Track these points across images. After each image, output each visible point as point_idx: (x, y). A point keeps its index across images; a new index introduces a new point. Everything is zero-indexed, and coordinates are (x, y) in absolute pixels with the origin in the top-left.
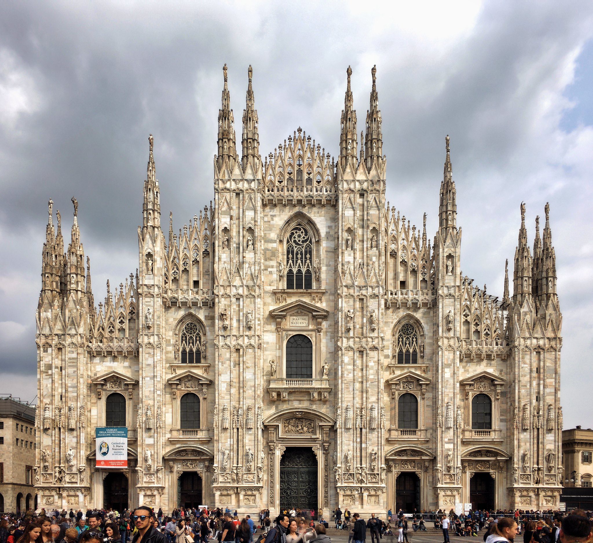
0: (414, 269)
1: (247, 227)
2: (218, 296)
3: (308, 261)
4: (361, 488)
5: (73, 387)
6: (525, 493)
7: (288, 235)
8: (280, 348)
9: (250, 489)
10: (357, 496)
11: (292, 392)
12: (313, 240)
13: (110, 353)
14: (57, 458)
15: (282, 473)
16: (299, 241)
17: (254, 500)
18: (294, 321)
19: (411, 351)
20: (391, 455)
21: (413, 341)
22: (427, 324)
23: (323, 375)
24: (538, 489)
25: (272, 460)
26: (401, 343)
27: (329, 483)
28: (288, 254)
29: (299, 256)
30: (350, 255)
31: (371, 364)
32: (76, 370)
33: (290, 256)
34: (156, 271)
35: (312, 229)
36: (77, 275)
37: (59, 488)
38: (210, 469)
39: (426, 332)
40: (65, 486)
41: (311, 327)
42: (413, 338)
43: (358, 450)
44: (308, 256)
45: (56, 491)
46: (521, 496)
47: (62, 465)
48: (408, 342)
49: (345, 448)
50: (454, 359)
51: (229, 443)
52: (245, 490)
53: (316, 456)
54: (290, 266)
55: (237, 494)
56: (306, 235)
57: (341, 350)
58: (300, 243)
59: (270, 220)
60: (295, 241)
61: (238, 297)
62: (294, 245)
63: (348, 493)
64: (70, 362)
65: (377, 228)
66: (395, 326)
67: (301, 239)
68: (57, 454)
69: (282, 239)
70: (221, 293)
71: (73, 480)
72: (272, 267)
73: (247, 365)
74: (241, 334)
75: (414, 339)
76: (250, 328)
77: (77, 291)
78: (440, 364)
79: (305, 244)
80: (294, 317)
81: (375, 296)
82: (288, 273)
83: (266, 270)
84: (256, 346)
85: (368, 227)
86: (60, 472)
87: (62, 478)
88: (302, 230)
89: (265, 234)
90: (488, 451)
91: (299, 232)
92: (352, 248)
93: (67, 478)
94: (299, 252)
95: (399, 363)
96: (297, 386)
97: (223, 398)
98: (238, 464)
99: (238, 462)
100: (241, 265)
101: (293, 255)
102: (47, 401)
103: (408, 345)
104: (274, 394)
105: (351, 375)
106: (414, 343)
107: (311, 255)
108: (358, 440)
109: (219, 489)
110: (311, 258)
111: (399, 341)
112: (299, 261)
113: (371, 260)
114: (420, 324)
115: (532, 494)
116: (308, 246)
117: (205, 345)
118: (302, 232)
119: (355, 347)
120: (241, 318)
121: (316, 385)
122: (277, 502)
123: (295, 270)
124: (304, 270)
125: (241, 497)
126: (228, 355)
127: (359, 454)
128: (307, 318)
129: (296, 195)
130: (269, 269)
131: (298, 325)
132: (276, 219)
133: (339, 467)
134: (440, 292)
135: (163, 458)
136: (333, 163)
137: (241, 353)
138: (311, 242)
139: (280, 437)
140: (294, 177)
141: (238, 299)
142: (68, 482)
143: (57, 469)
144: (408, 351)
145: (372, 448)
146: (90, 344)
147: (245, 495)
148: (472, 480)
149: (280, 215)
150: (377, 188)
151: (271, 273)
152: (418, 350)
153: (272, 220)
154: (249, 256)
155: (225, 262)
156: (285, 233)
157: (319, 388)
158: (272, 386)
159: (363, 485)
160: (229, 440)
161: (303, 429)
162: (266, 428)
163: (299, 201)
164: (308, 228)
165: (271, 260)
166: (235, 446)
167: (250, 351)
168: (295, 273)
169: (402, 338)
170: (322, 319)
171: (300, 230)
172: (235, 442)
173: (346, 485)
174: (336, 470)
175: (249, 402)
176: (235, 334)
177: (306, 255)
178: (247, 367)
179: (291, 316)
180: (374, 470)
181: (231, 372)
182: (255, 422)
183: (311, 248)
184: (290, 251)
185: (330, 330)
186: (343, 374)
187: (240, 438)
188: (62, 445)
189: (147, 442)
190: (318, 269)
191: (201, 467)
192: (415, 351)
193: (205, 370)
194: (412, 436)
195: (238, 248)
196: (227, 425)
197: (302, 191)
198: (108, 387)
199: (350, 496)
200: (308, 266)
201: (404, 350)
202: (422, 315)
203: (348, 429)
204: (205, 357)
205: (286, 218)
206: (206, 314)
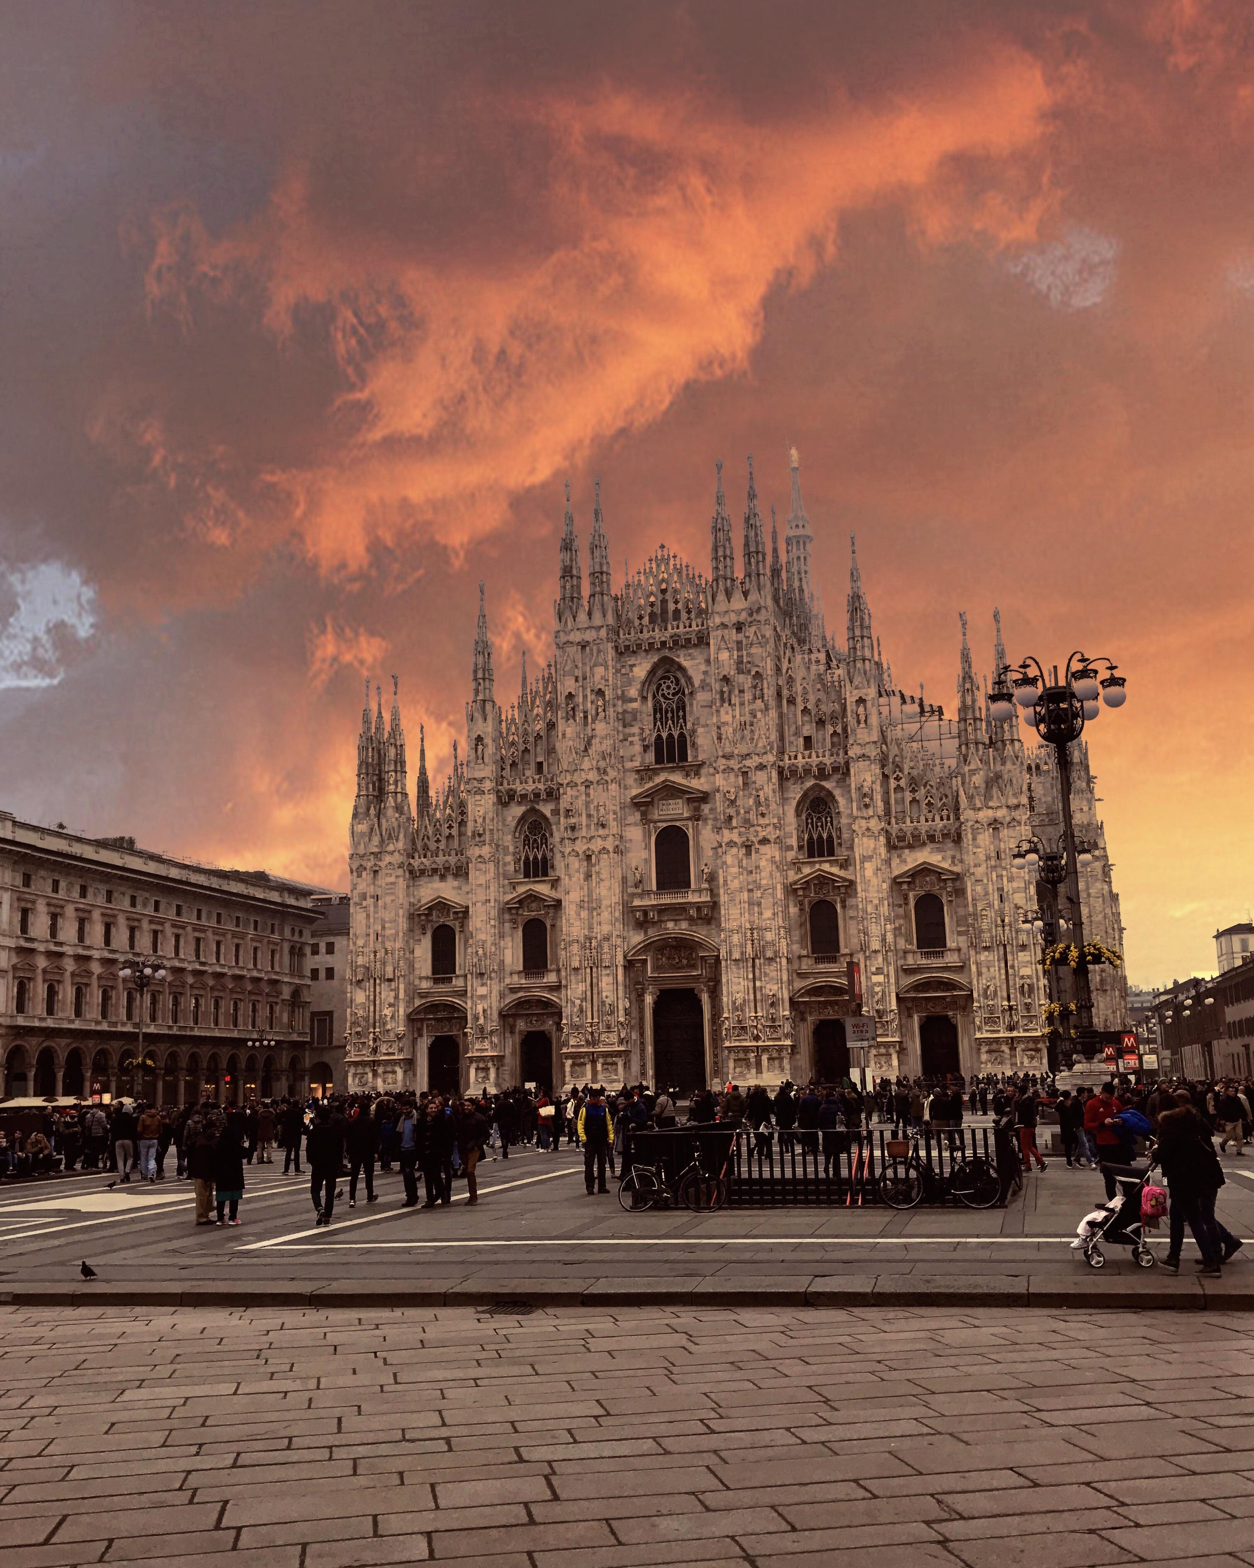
0: (820, 719)
1: (596, 689)
2: (563, 784)
3: (681, 720)
4: (757, 1047)
5: (391, 922)
6: (994, 1046)
7: (652, 688)
8: (647, 847)
9: (611, 1055)
10: (753, 1060)
11: (663, 910)
12: (686, 692)
13: (435, 871)
14: (371, 1021)
15: (658, 1027)
16: (668, 694)
17: (616, 1070)
18: (664, 808)
19: (825, 836)
20: (799, 996)
22: (843, 796)
23: (702, 884)
24: (1012, 1038)
25: (642, 1011)
26: (809, 826)
27: (719, 1042)
28: (655, 714)
29: (669, 715)
30: (727, 713)
31: (762, 864)
32: (394, 898)
33: (658, 716)
34: (486, 760)
35: (683, 676)
36: (396, 772)
37: (374, 1061)
38: (557, 1026)
39: (841, 809)
40: (381, 1059)
41: (686, 815)
42: (826, 818)
43: (751, 991)
44: (681, 713)
45: (370, 1067)
46: (989, 1052)
47: (377, 1030)
48: (819, 824)
49: (732, 989)
51: (580, 989)
52: (603, 1056)
53: (700, 1002)
54: (659, 730)
55: (594, 1062)
56: (677, 684)
57: (721, 847)
58: (670, 696)
59: (628, 671)
60: (663, 695)
61: (587, 784)
62: (662, 700)
63: (742, 1055)
64: (389, 888)
65: (760, 671)
66: (799, 804)
67: (672, 691)
68: (372, 1014)
69: (645, 694)
70: (566, 782)
71: (391, 1051)
72: (634, 735)
73: (601, 877)
74: (592, 835)
75: (828, 820)
76: (603, 826)
77: (396, 793)
79: (676, 698)
80: (663, 803)
81: (762, 767)
82: (655, 740)
83: (626, 740)
84: (611, 850)
85: (749, 672)
86: (375, 1040)
87: (376, 1048)
88: (672, 679)
89: (623, 692)
90: (939, 984)
91: (669, 682)
93: (384, 1049)
94: (669, 710)
95: (807, 856)
96: (670, 901)
97: (572, 925)
98: (592, 1020)
99: (592, 1016)
100: (589, 740)
101: (661, 714)
102: (360, 942)
103: (819, 829)
104: (639, 915)
105: (736, 881)
106: (828, 824)
107: (684, 711)
108: (751, 976)
109: (568, 1056)
110: (684, 717)
111: (807, 823)
112: (670, 722)
113: (755, 717)
114: (834, 797)
115: (1005, 1048)
116: (680, 700)
117: (552, 850)
118: (672, 682)
119: (740, 841)
120: (592, 813)
121: (693, 898)
122: (650, 1072)
123: (664, 735)
124: (676, 734)
125: (599, 1067)
126: (577, 865)
127: (752, 997)
128: (680, 801)
129: (658, 635)
130: (630, 739)
131: (669, 813)
132: (636, 669)
133: (727, 1018)
134: (850, 753)
135: (500, 1014)
136: (707, 584)
137: (593, 861)
138: (683, 694)
139: (649, 976)
140: (657, 610)
141: (587, 787)
142: (385, 1054)
143: (371, 1035)
144: (820, 837)
145: (771, 988)
146: (412, 861)
147: (603, 1064)
148: (924, 1028)
149: (640, 664)
150: (758, 618)
151: (631, 743)
152: (834, 834)
153: (632, 671)
154: (600, 727)
155: (569, 739)
156: (648, 686)
157: (697, 903)
158: (637, 902)
159: (760, 1043)
160: (580, 985)
161: (680, 962)
162: (629, 965)
163: (663, 644)
164: (678, 676)
165: (631, 726)
166: (589, 993)
167: (605, 856)
168: (664, 739)
169: (812, 818)
170: (699, 802)
171: (669, 678)
172: (589, 988)
173: (737, 1044)
174: (724, 1021)
175: (606, 929)
176: (584, 834)
178: (601, 880)
179: (658, 801)
180: (773, 1020)
181: (581, 888)
182: (614, 957)
183: (684, 702)
184: (657, 709)
185: (711, 816)
186: (725, 881)
187: (595, 980)
188: (377, 1002)
189: (479, 993)
190: (694, 731)
191: (549, 1025)
192: (830, 837)
193: (552, 886)
194: (832, 965)
195: (586, 717)
196: (576, 964)
197: (666, 629)
198: (434, 918)
199: (744, 1060)
200: (681, 728)
201: (815, 837)
202: (834, 784)
203: (735, 960)
204: (552, 867)
205: (649, 667)
206: (553, 808)
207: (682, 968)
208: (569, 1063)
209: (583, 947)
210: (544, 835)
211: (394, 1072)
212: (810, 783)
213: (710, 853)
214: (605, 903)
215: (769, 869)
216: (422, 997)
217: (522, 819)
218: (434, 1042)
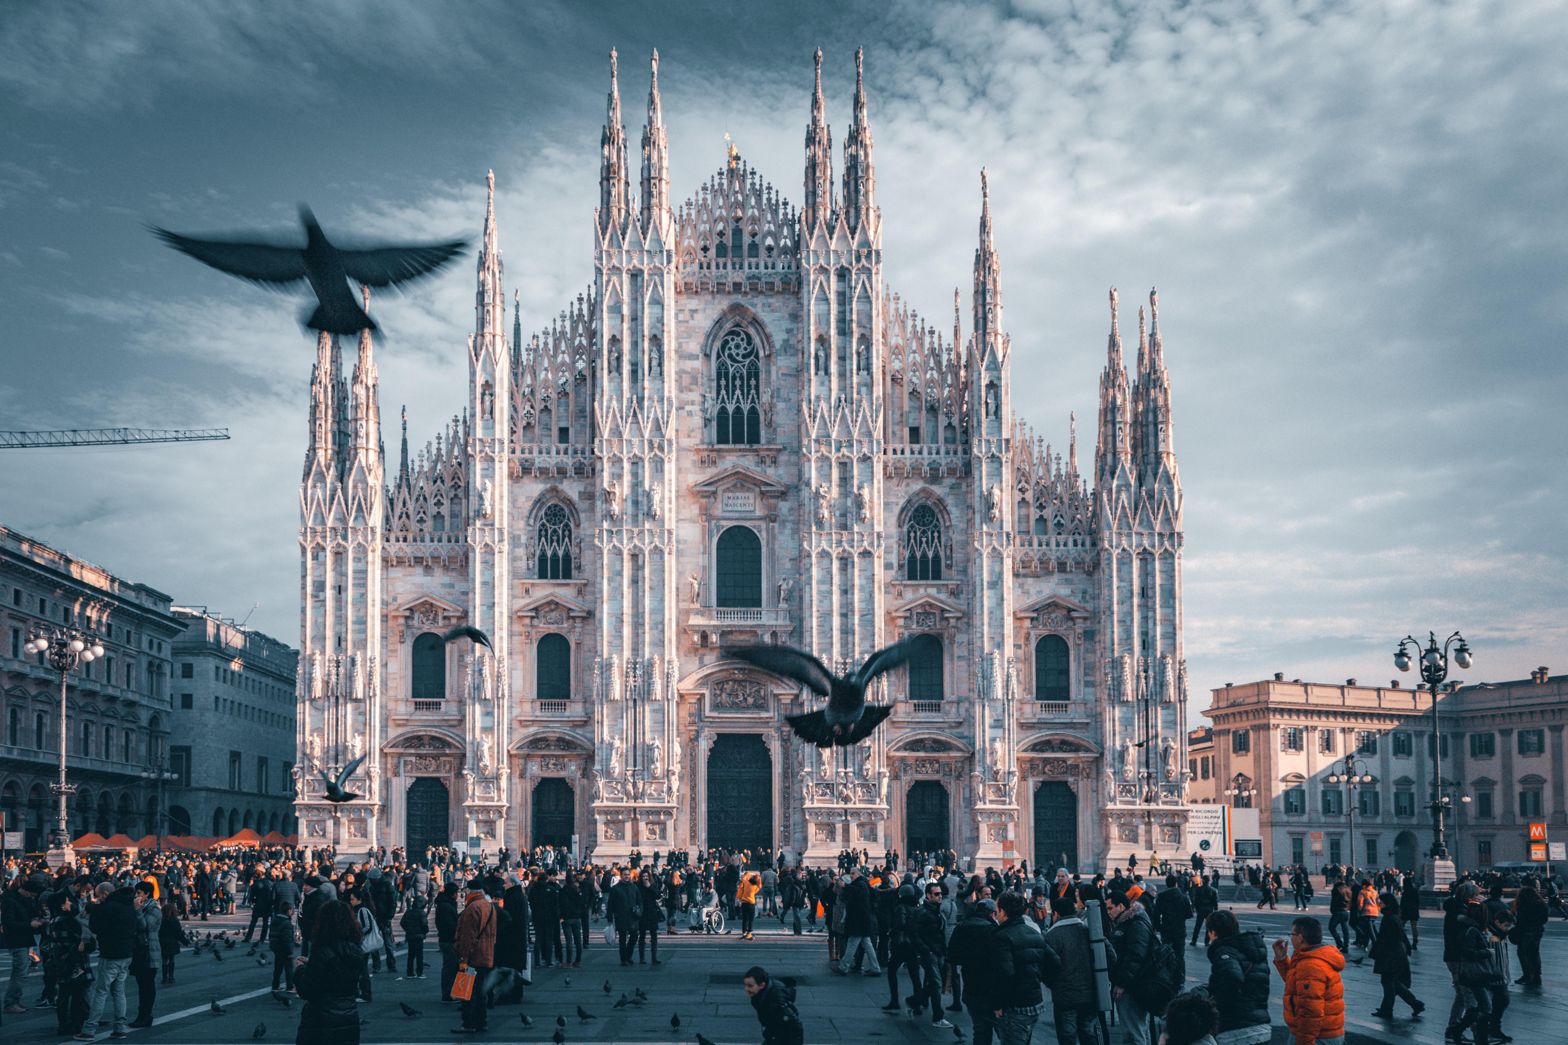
0: (933, 407)
1: (650, 334)
2: (600, 459)
3: (753, 391)
4: (846, 810)
5: (360, 623)
7: (718, 344)
8: (707, 552)
9: (657, 812)
10: (838, 825)
11: (726, 632)
12: (762, 355)
14: (332, 752)
15: (711, 780)
16: (738, 355)
17: (664, 831)
18: (730, 502)
19: (930, 554)
20: (897, 750)
21: (933, 537)
22: (957, 506)
23: (779, 602)
24: (1149, 813)
25: (693, 758)
26: (912, 541)
27: (792, 802)
28: (718, 380)
29: (738, 383)
31: (861, 582)
32: (364, 591)
33: (723, 382)
34: (497, 416)
35: (759, 334)
36: (367, 420)
38: (587, 773)
39: (955, 523)
41: (758, 513)
42: (933, 532)
45: (330, 812)
46: (1120, 825)
48: (924, 539)
51: (618, 726)
52: (648, 813)
53: (769, 750)
54: (723, 401)
55: (636, 820)
56: (749, 343)
57: (812, 556)
58: (740, 358)
59: (688, 317)
60: (730, 356)
61: (636, 460)
62: (729, 362)
63: (825, 819)
64: (355, 578)
65: (868, 335)
66: (902, 510)
67: (742, 351)
68: (332, 745)
69: (708, 352)
70: (606, 455)
72: (692, 403)
73: (651, 583)
74: (640, 528)
75: (936, 534)
76: (653, 518)
77: (367, 449)
79: (748, 361)
80: (730, 494)
81: (864, 459)
82: (719, 414)
83: (682, 408)
84: (665, 550)
85: (853, 333)
88: (743, 335)
89: (679, 344)
90: (1063, 742)
91: (738, 340)
92: (826, 372)
94: (738, 375)
95: (910, 578)
96: (735, 622)
98: (634, 765)
99: (635, 761)
101: (727, 380)
102: (316, 647)
103: (924, 545)
104: (696, 638)
106: (936, 540)
107: (757, 379)
109: (603, 812)
110: (757, 387)
111: (909, 537)
112: (738, 392)
113: (859, 392)
114: (945, 508)
115: (1138, 821)
116: (753, 365)
117: (578, 545)
118: (742, 340)
119: (833, 552)
120: (640, 499)
121: (767, 620)
122: (703, 835)
123: (731, 408)
124: (746, 408)
125: (642, 827)
126: (618, 566)
128: (751, 495)
129: (731, 275)
130: (688, 408)
131: (735, 509)
132: (698, 317)
133: (808, 773)
134: (976, 451)
135: (509, 753)
136: (793, 215)
137: (638, 563)
138: (757, 356)
139: (707, 714)
140: (729, 240)
141: (635, 464)
144: (924, 556)
146: (386, 545)
147: (648, 823)
148: (1036, 795)
149: (704, 310)
150: (867, 263)
151: (690, 413)
152: (942, 554)
153: (692, 318)
156: (713, 341)
157: (772, 626)
158: (692, 621)
159: (849, 805)
160: (620, 721)
161: (745, 699)
162: (682, 699)
163: (737, 286)
164: (752, 331)
165: (691, 390)
166: (631, 734)
167: (655, 558)
168: (731, 413)
169: (915, 532)
170: (778, 497)
171: (738, 335)
172: (631, 726)
173: (820, 805)
174: (803, 777)
175: (653, 652)
176: (629, 527)
177: (749, 380)
178: (651, 588)
179: (724, 491)
180: (865, 777)
181: (623, 597)
182: (664, 689)
183: (757, 368)
184: (722, 373)
185: (791, 518)
187: (639, 717)
189: (482, 724)
190: (772, 406)
191: (572, 770)
192: (937, 557)
193: (580, 592)
194: (934, 714)
195: (634, 371)
196: (613, 695)
197: (741, 268)
198: (415, 623)
199: (828, 824)
200: (753, 401)
201: (918, 555)
202: (947, 490)
204: (579, 568)
205: (716, 315)
206: (582, 489)
207: (748, 708)
208: (603, 820)
209: (625, 674)
210: (567, 525)
211: (364, 821)
212: (917, 486)
213: (788, 565)
216: (399, 726)
217: (539, 502)
218: (414, 785)
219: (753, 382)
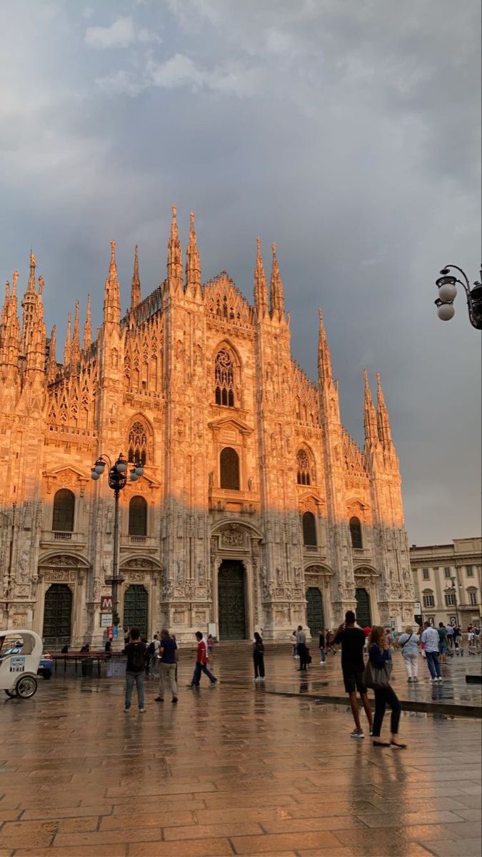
1: (196, 344)
2: (174, 401)
3: (231, 382)
4: (289, 603)
6: (394, 607)
7: (216, 356)
8: (216, 459)
9: (202, 605)
10: (286, 612)
12: (234, 365)
13: (63, 443)
17: (205, 618)
18: (226, 435)
19: (306, 473)
21: (306, 465)
22: (318, 451)
23: (250, 489)
27: (258, 599)
28: (216, 373)
29: (224, 376)
30: (270, 385)
31: (289, 483)
32: (35, 458)
33: (218, 375)
35: (234, 355)
37: (7, 604)
38: (157, 582)
39: (316, 459)
40: (15, 600)
41: (238, 442)
43: (286, 565)
47: (12, 574)
48: (303, 466)
49: (275, 562)
50: (341, 486)
51: (182, 553)
52: (197, 606)
53: (245, 569)
54: (218, 384)
55: (190, 610)
57: (268, 467)
58: (224, 365)
61: (190, 405)
62: (220, 366)
64: (30, 449)
65: (287, 367)
67: (225, 362)
68: (7, 560)
69: (213, 359)
70: (176, 400)
71: (24, 594)
73: (198, 472)
74: (193, 441)
75: (307, 463)
76: (200, 437)
78: (334, 489)
79: (228, 367)
80: (227, 431)
81: (288, 423)
82: (216, 390)
85: (281, 365)
86: (9, 582)
87: (10, 590)
88: (227, 354)
90: (365, 569)
91: (224, 356)
92: (271, 378)
93: (16, 591)
94: (224, 373)
95: (300, 484)
96: (232, 497)
98: (190, 577)
99: (191, 574)
100: (192, 376)
103: (303, 468)
105: (276, 491)
106: (307, 467)
107: (233, 376)
108: (285, 555)
109: (174, 604)
110: (232, 380)
111: (298, 465)
112: (225, 381)
113: (284, 392)
114: (312, 452)
115: (398, 608)
116: (230, 369)
118: (226, 356)
119: (278, 466)
120: (193, 426)
121: (247, 497)
123: (222, 388)
124: (228, 390)
125: (194, 614)
126: (182, 461)
127: (286, 569)
128: (234, 432)
131: (228, 439)
132: (210, 340)
134: (330, 427)
137: (193, 460)
138: (232, 365)
139: (220, 548)
140: (221, 308)
142: (18, 596)
143: (7, 579)
144: (303, 474)
145: (294, 564)
147: (196, 612)
149: (214, 338)
153: (208, 341)
154: (199, 370)
155: (179, 371)
156: (215, 354)
157: (249, 501)
158: (213, 495)
159: (291, 601)
160: (182, 550)
161: (234, 541)
164: (231, 354)
165: (207, 376)
166: (188, 557)
167: (200, 458)
168: (221, 391)
169: (300, 463)
170: (248, 436)
171: (224, 353)
172: (188, 553)
173: (278, 600)
176: (188, 440)
177: (229, 376)
178: (198, 475)
179: (224, 429)
180: (296, 585)
181: (184, 478)
182: (206, 532)
183: (233, 371)
184: (217, 371)
185: (252, 447)
186: (270, 490)
187: (192, 548)
188: (14, 548)
189: (105, 549)
190: (240, 391)
191: (147, 580)
192: (309, 475)
193: (154, 473)
194: (314, 553)
195: (190, 361)
196: (181, 534)
198: (58, 481)
199: (281, 612)
200: (231, 387)
201: (301, 472)
202: (314, 443)
203: (278, 543)
204: (152, 459)
205: (218, 342)
206: (155, 416)
207: (236, 545)
208: (172, 610)
209: (185, 522)
210: (144, 435)
211: (25, 614)
212: (301, 440)
213: (252, 472)
214: (200, 492)
215: (292, 487)
216: (49, 548)
217: (131, 419)
218: (50, 589)
219: (231, 378)
